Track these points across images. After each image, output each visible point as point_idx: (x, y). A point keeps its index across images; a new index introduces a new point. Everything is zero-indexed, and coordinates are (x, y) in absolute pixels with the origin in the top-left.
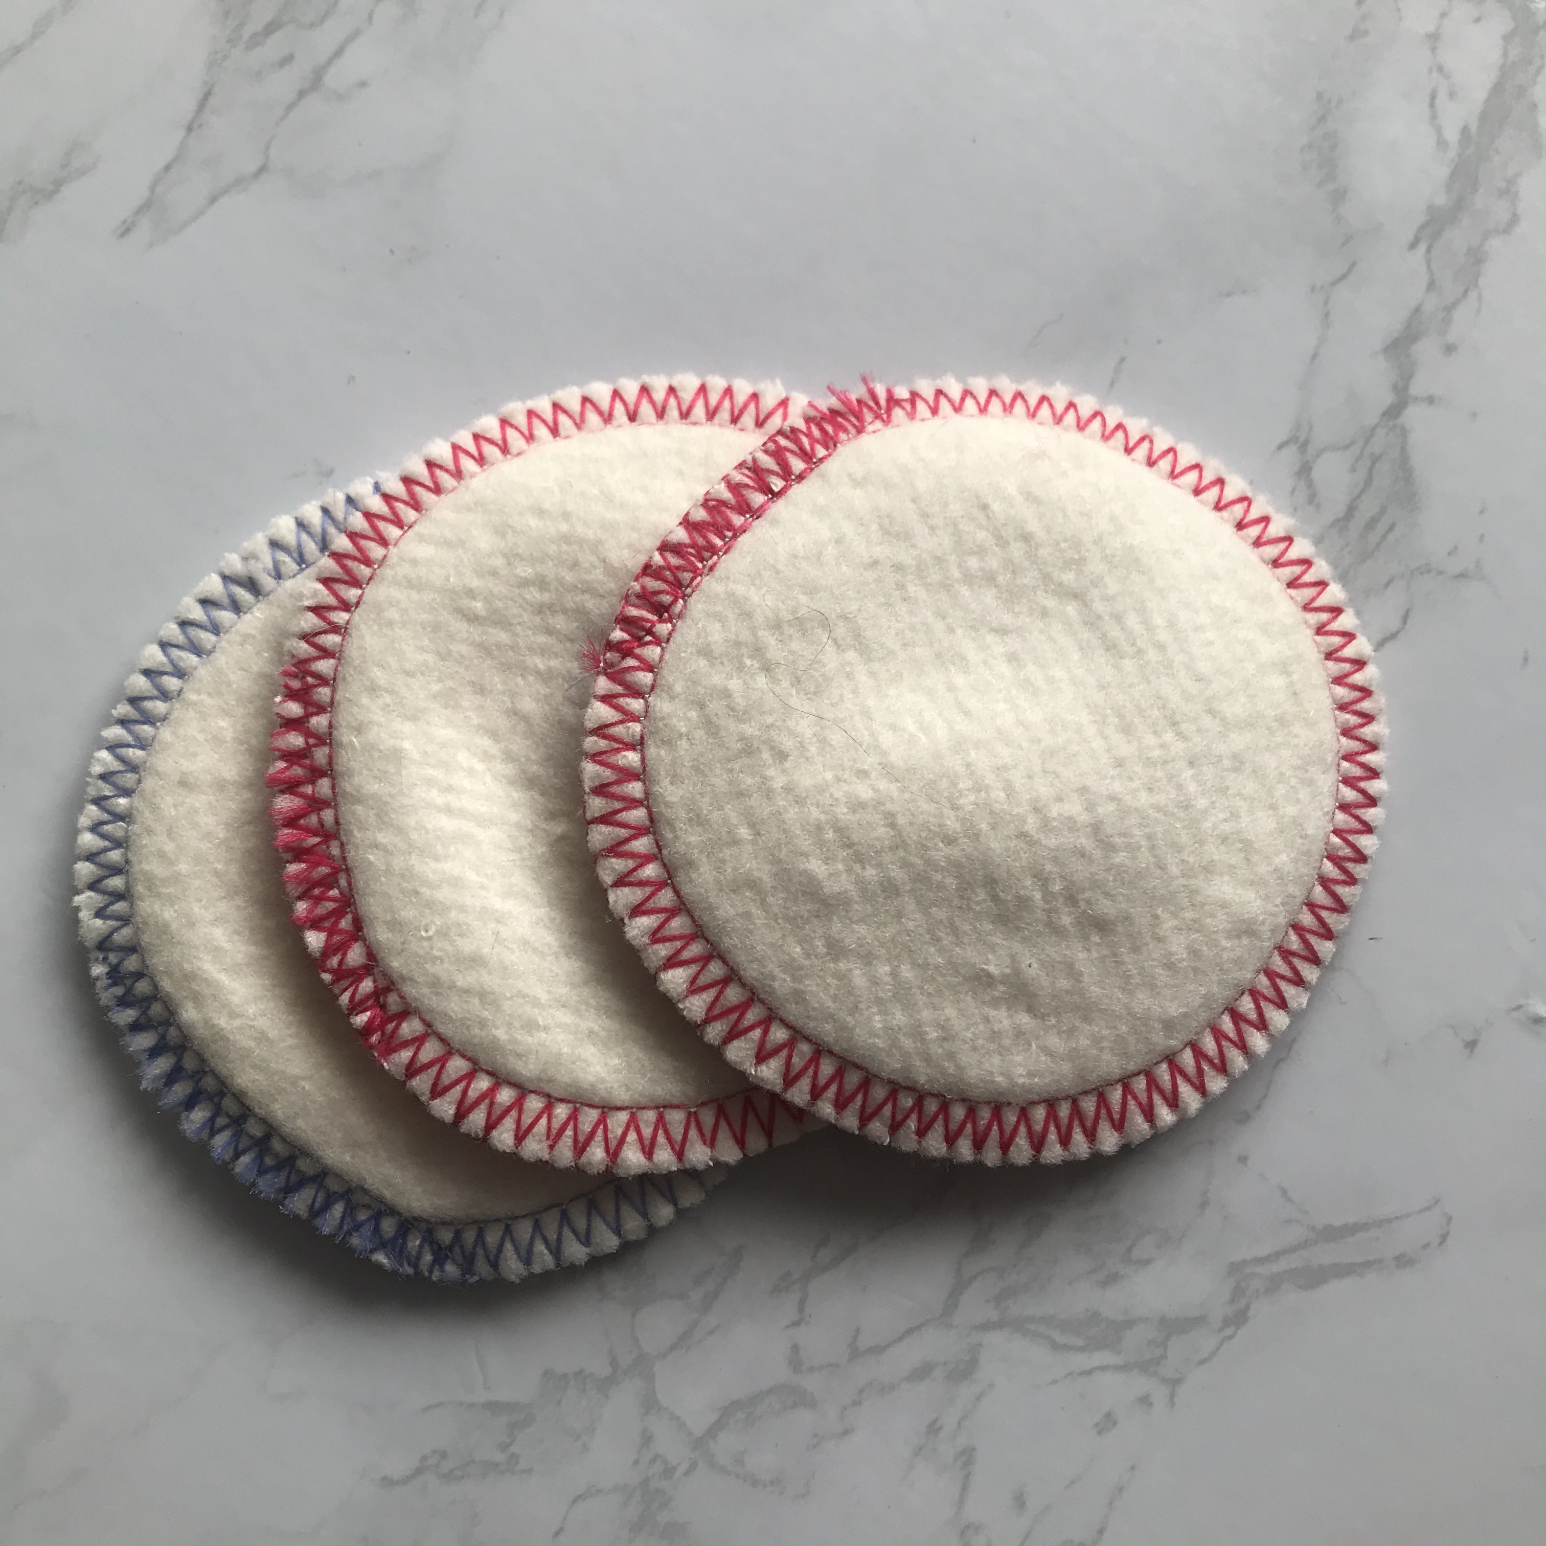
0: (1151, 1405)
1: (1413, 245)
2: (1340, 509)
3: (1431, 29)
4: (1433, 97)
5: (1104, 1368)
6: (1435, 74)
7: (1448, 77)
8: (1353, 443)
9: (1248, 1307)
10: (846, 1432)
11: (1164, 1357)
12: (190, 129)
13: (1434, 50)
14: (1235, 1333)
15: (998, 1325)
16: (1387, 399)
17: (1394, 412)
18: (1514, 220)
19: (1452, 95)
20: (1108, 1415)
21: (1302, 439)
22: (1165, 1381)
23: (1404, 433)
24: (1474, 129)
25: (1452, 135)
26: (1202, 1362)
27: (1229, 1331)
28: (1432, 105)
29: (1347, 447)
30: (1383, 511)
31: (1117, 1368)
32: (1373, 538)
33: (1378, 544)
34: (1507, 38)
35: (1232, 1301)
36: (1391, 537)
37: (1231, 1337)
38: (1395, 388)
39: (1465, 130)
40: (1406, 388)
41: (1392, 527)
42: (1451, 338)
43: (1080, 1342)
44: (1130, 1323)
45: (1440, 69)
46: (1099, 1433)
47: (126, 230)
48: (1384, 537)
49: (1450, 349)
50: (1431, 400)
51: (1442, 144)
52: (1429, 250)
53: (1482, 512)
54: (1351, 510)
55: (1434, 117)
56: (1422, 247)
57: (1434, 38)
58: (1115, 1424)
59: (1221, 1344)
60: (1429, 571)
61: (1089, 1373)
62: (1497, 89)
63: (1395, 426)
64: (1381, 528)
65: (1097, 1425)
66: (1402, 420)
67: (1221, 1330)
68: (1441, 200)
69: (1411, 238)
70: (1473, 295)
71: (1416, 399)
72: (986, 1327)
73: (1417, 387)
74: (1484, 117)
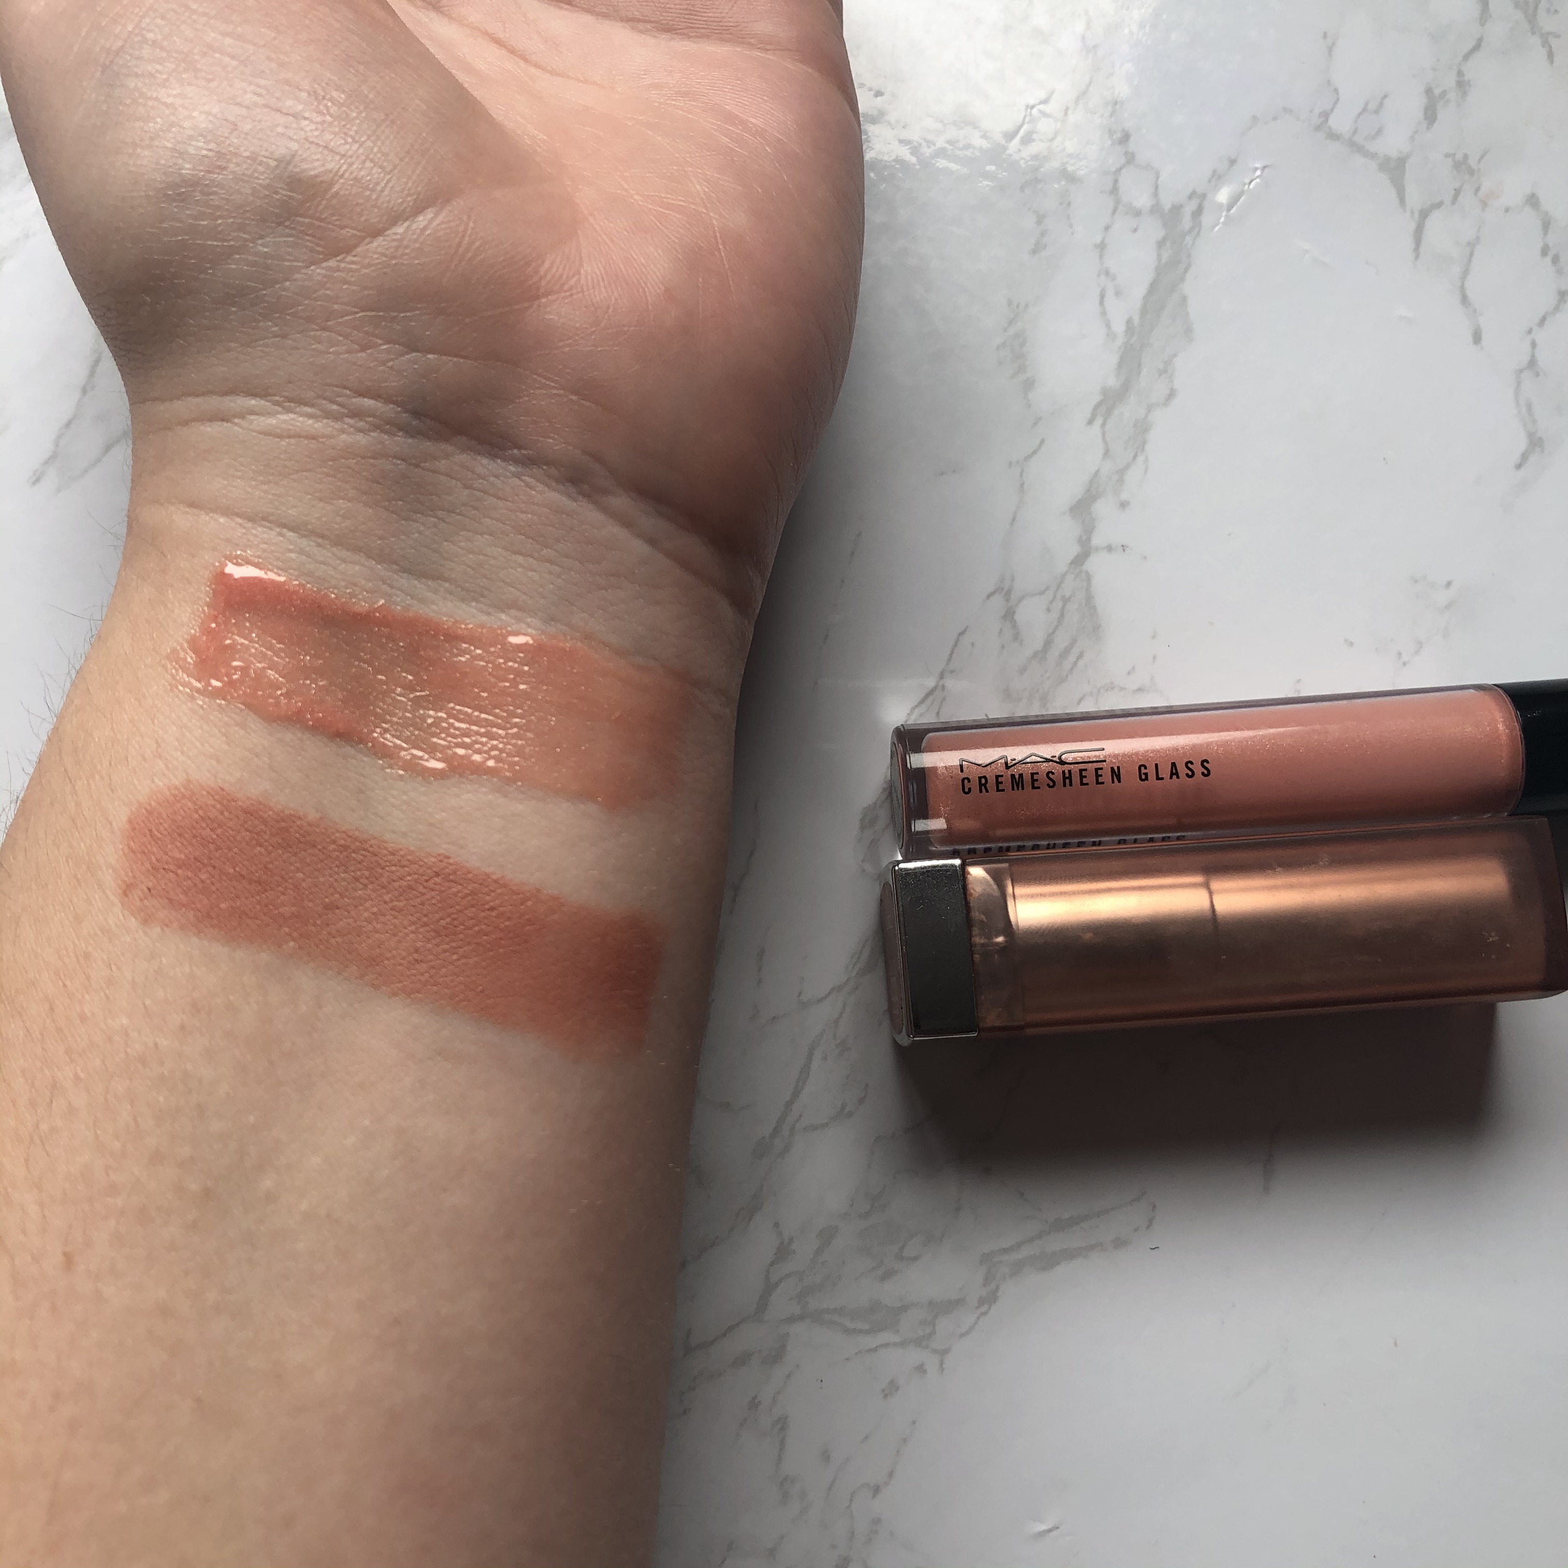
0: (925, 1372)
1: (1090, 422)
2: (1038, 644)
3: (1098, 239)
4: (1102, 296)
5: (887, 1345)
6: (1103, 277)
7: (1114, 278)
8: (1047, 588)
9: (998, 1288)
10: (685, 1412)
11: (933, 1333)
12: (84, 391)
13: (1101, 257)
14: (990, 1309)
15: (801, 1318)
16: (1074, 550)
17: (1079, 560)
18: (1172, 394)
19: (1118, 293)
20: (892, 1382)
21: (1006, 589)
22: (935, 1351)
23: (1089, 578)
24: (1136, 320)
25: (1119, 327)
26: (962, 1335)
27: (983, 1309)
28: (1102, 302)
29: (1042, 593)
30: (1074, 642)
31: (895, 1344)
32: (1067, 664)
33: (1071, 670)
34: (1160, 244)
35: (985, 1285)
36: (1081, 663)
37: (985, 1314)
38: (1080, 541)
39: (1129, 322)
40: (1089, 539)
41: (1081, 656)
42: (1124, 496)
43: (866, 1327)
44: (904, 1308)
45: (1107, 273)
46: (886, 1396)
47: (37, 480)
48: (1076, 663)
49: (1123, 505)
50: (1110, 548)
51: (1111, 335)
52: (1104, 424)
53: (1154, 637)
54: (1048, 643)
55: (1104, 313)
56: (1099, 422)
57: (1102, 247)
58: (897, 1389)
59: (978, 1318)
60: (1113, 688)
61: (875, 1350)
62: (1153, 287)
63: (1081, 572)
64: (1072, 658)
65: (883, 1390)
66: (1085, 567)
67: (978, 1308)
68: (1113, 382)
69: (1089, 415)
70: (1140, 459)
71: (1097, 549)
72: (792, 1320)
73: (1098, 540)
74: (1144, 311)
